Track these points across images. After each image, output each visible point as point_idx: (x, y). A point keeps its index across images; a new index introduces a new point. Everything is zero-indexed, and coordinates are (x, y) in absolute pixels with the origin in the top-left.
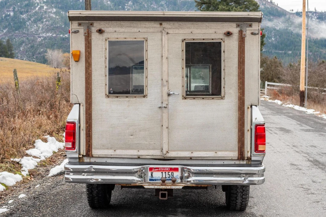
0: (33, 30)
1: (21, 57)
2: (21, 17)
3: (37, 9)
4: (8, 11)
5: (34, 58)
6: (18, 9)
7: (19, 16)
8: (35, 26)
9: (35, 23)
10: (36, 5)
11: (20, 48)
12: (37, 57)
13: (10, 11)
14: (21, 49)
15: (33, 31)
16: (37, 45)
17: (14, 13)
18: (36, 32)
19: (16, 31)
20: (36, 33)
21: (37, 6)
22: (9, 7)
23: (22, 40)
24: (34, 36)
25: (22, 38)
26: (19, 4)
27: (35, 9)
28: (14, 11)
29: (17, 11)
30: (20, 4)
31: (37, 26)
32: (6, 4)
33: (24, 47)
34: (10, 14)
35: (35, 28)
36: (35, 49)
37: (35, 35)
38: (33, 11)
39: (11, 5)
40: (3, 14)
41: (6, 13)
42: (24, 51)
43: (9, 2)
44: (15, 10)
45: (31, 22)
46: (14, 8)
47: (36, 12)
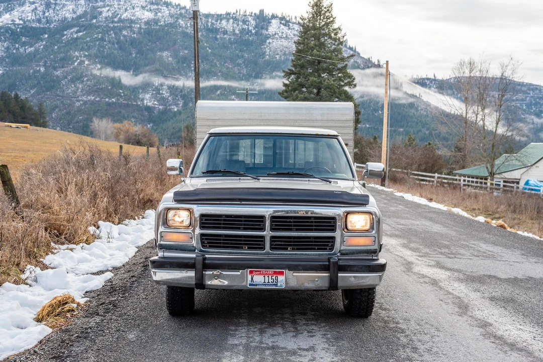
0: (70, 91)
1: (53, 127)
2: (54, 74)
3: (76, 64)
4: (37, 66)
5: (70, 128)
6: (51, 64)
7: (51, 72)
8: (73, 86)
9: (72, 82)
10: (75, 59)
11: (52, 114)
12: (73, 127)
13: (40, 66)
14: (54, 116)
15: (70, 93)
16: (75, 111)
17: (45, 69)
18: (73, 94)
19: (48, 92)
20: (73, 96)
21: (76, 61)
22: (39, 60)
23: (55, 104)
24: (71, 100)
25: (54, 101)
26: (52, 56)
27: (74, 64)
28: (45, 65)
29: (49, 67)
30: (54, 56)
31: (75, 86)
32: (35, 56)
33: (57, 113)
34: (40, 69)
35: (73, 89)
36: (72, 117)
37: (73, 98)
38: (70, 67)
39: (41, 58)
40: (31, 70)
41: (35, 68)
42: (57, 119)
43: (39, 54)
44: (47, 64)
45: (68, 80)
46: (45, 62)
47: (74, 68)
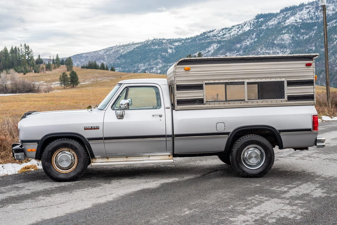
0: (331, 60)
1: (321, 83)
2: (321, 50)
3: (335, 43)
4: (310, 46)
5: (332, 84)
6: (319, 44)
7: (319, 50)
8: (333, 57)
9: (333, 54)
10: (334, 40)
11: (320, 76)
12: (334, 83)
13: (312, 46)
14: (321, 77)
15: (331, 62)
16: (335, 73)
17: (316, 48)
18: (334, 62)
19: (317, 62)
20: (333, 63)
21: (335, 41)
22: (311, 43)
23: (322, 69)
24: (332, 66)
25: (321, 67)
26: (320, 40)
27: (334, 43)
28: (315, 46)
29: (318, 46)
30: (321, 40)
31: (334, 57)
32: (309, 41)
33: (323, 75)
34: (312, 48)
35: (333, 59)
36: (333, 77)
37: (333, 64)
38: (331, 45)
39: (313, 41)
40: (307, 49)
41: (309, 48)
42: (323, 78)
43: (312, 39)
44: (317, 45)
45: (330, 54)
46: (316, 44)
47: (334, 45)
